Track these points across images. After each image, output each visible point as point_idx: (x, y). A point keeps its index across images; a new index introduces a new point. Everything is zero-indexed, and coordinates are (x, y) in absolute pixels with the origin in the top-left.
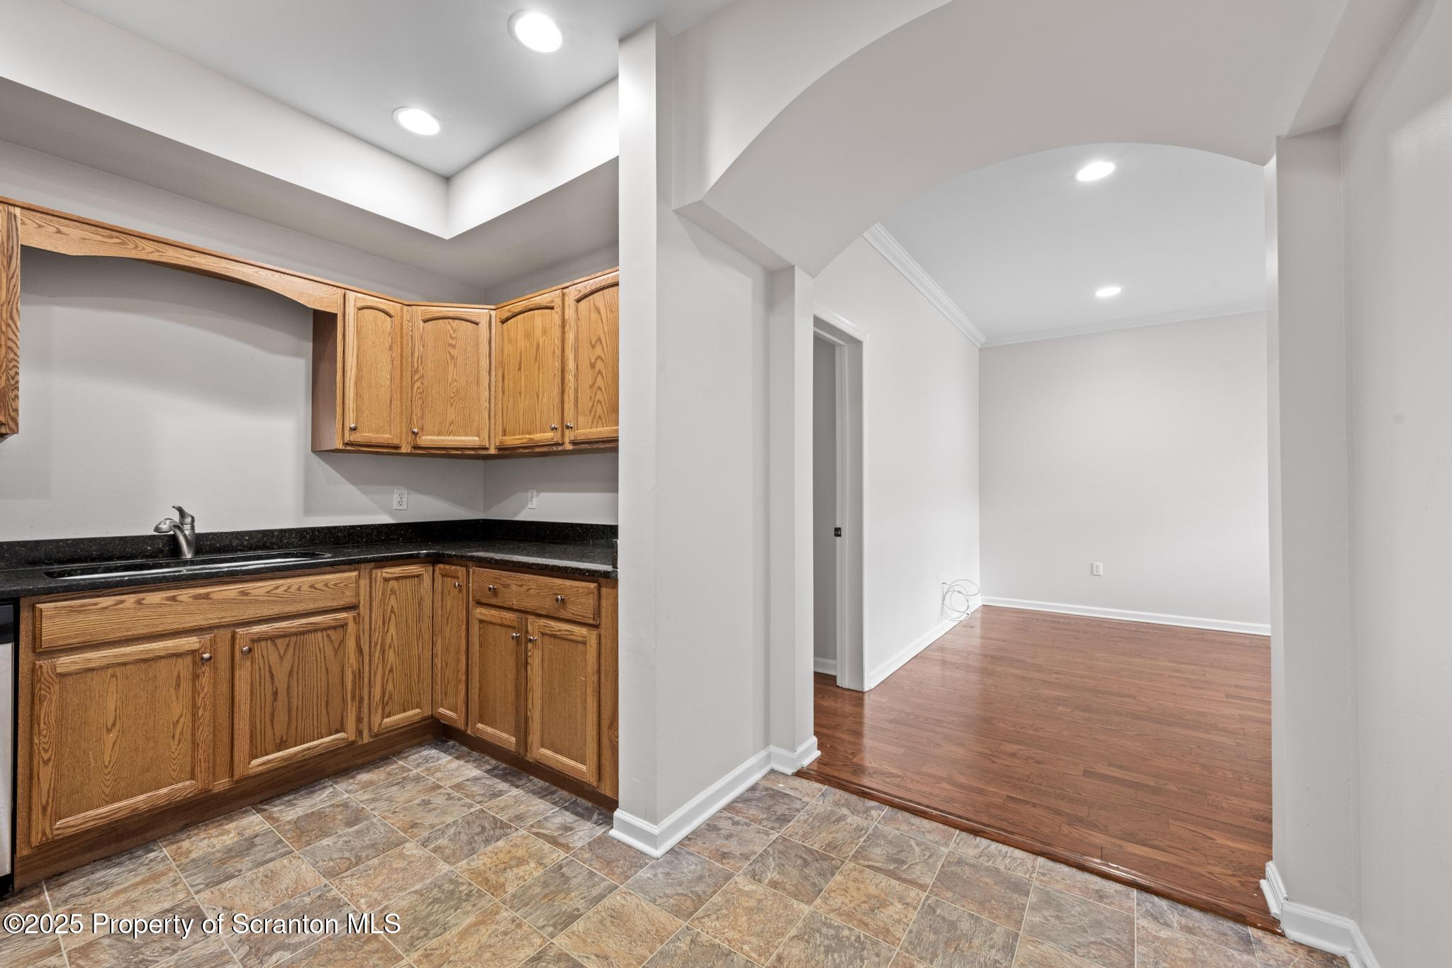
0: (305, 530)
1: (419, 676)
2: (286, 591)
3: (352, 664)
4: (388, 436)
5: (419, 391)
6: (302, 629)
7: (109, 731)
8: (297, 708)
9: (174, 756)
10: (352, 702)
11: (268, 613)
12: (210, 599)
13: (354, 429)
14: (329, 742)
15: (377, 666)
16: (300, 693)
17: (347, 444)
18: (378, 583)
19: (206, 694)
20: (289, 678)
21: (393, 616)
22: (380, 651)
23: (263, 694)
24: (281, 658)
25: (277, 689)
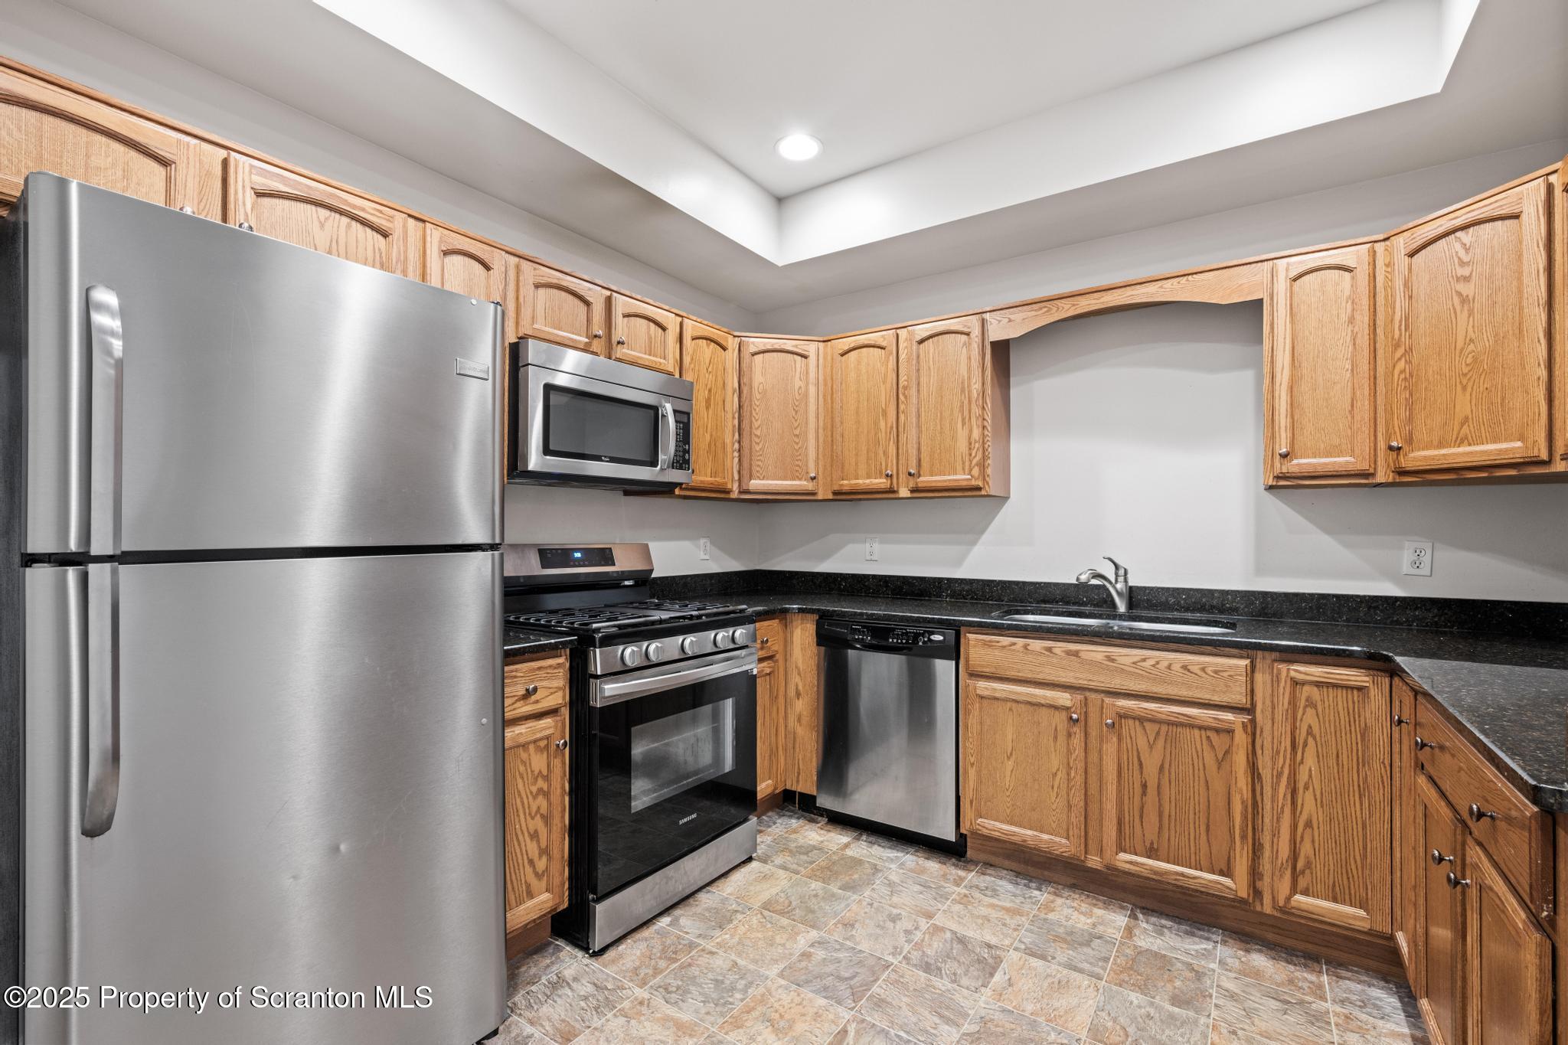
0: (1253, 593)
1: (1364, 857)
2: (1153, 666)
3: (1241, 790)
4: (1348, 459)
5: (1402, 376)
6: (1172, 719)
7: (1009, 758)
8: (1169, 816)
9: (1054, 807)
10: (1242, 843)
11: (1133, 688)
12: (1079, 657)
13: (1284, 456)
14: (1210, 881)
15: (1282, 808)
16: (1173, 798)
17: (1278, 478)
18: (1282, 684)
19: (1077, 757)
20: (1159, 773)
21: (1310, 739)
22: (1287, 787)
23: (1131, 784)
24: (1151, 747)
25: (1146, 782)
